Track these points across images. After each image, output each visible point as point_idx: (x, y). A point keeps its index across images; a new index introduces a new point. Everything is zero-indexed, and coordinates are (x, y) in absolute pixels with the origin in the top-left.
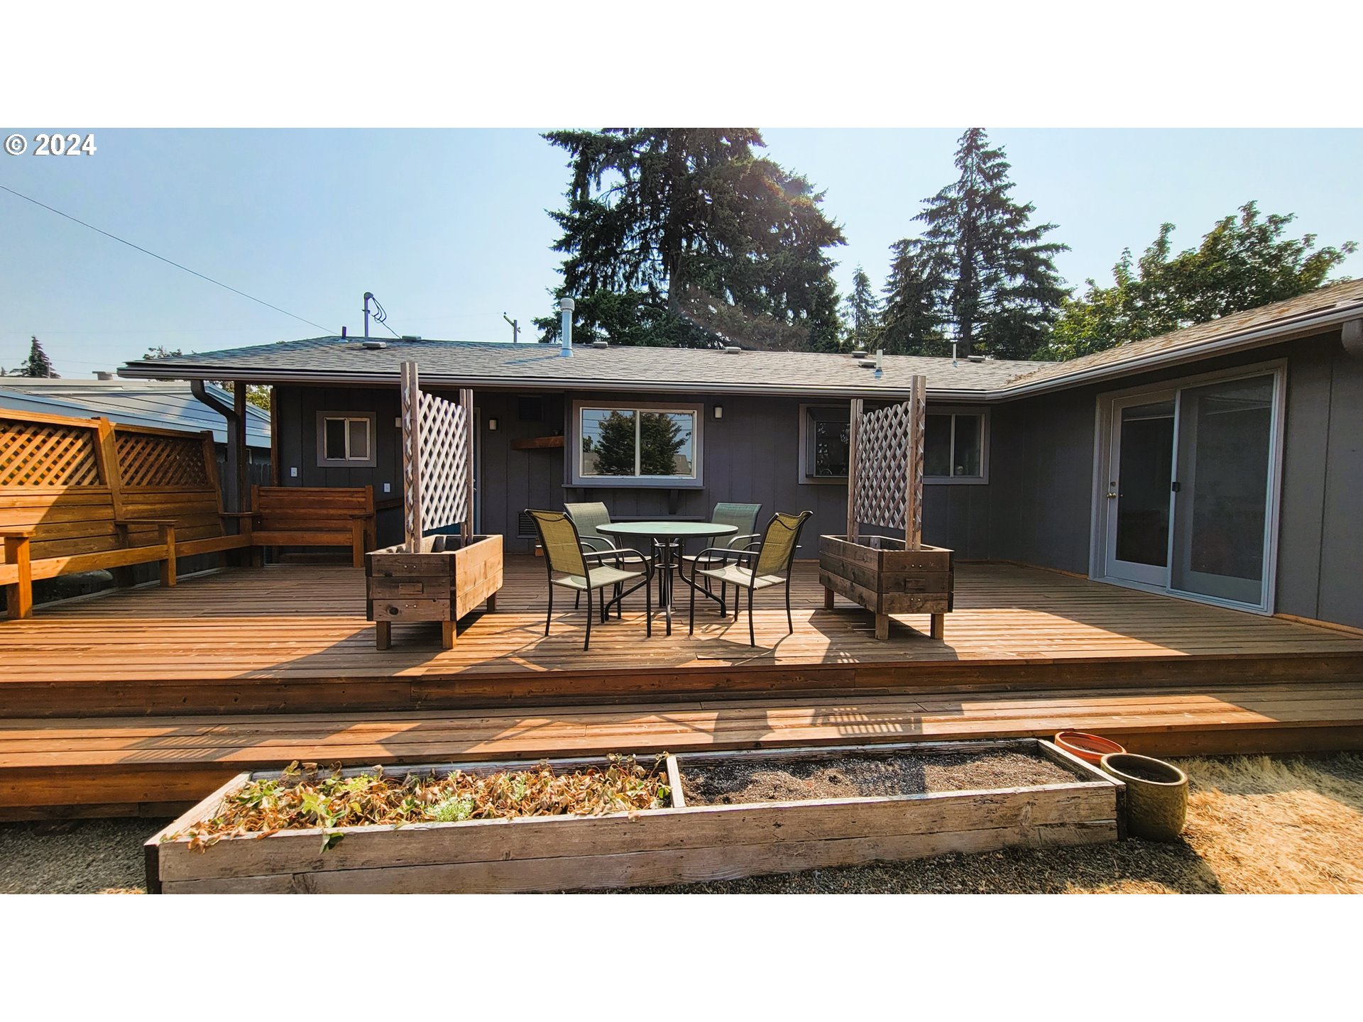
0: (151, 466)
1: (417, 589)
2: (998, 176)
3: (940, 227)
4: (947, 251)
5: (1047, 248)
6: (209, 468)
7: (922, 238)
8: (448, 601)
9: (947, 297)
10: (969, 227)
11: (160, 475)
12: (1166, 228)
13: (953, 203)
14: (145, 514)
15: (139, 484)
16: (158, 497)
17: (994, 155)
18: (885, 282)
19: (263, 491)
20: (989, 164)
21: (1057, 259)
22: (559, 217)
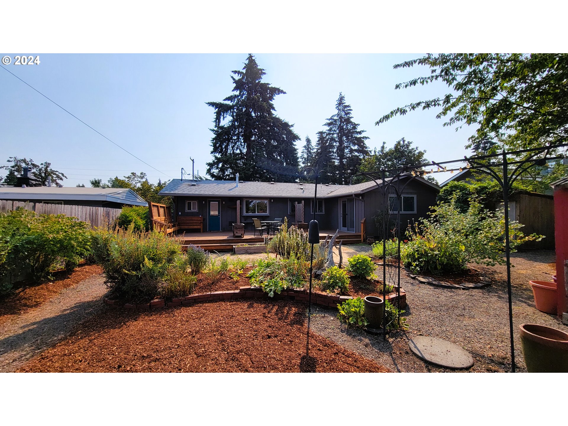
2: (349, 113)
3: (332, 128)
4: (334, 136)
5: (363, 138)
7: (326, 131)
9: (335, 151)
10: (341, 128)
12: (384, 143)
13: (335, 121)
17: (348, 106)
18: (316, 143)
20: (346, 109)
21: (366, 142)
22: (213, 130)
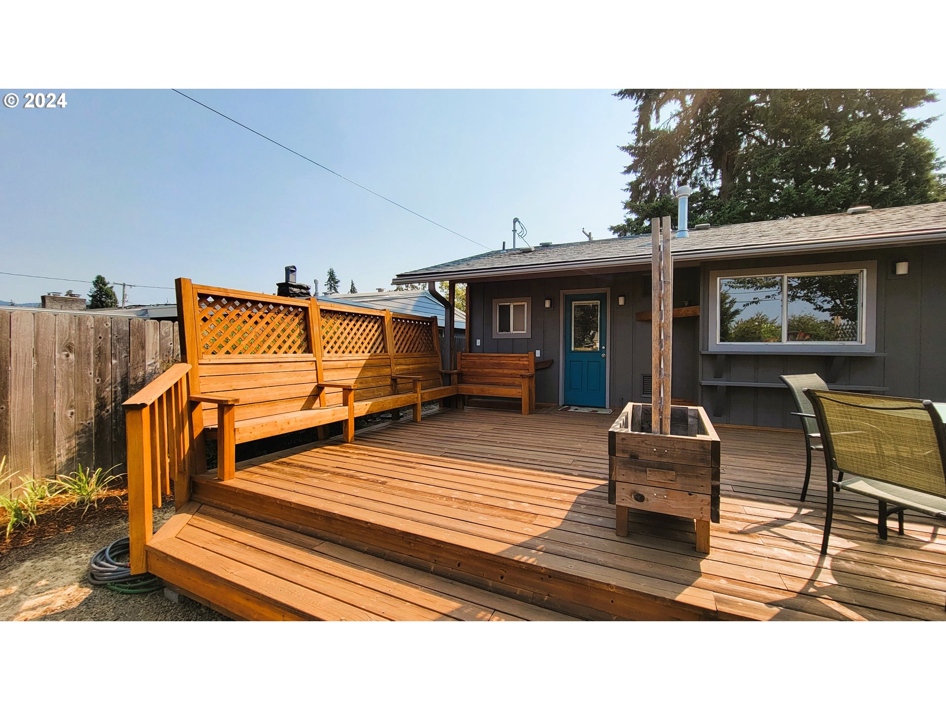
0: (408, 340)
1: (670, 478)
6: (435, 341)
8: (708, 498)
11: (412, 346)
14: (404, 372)
15: (402, 352)
16: (411, 360)
19: (464, 356)
22: (628, 148)
